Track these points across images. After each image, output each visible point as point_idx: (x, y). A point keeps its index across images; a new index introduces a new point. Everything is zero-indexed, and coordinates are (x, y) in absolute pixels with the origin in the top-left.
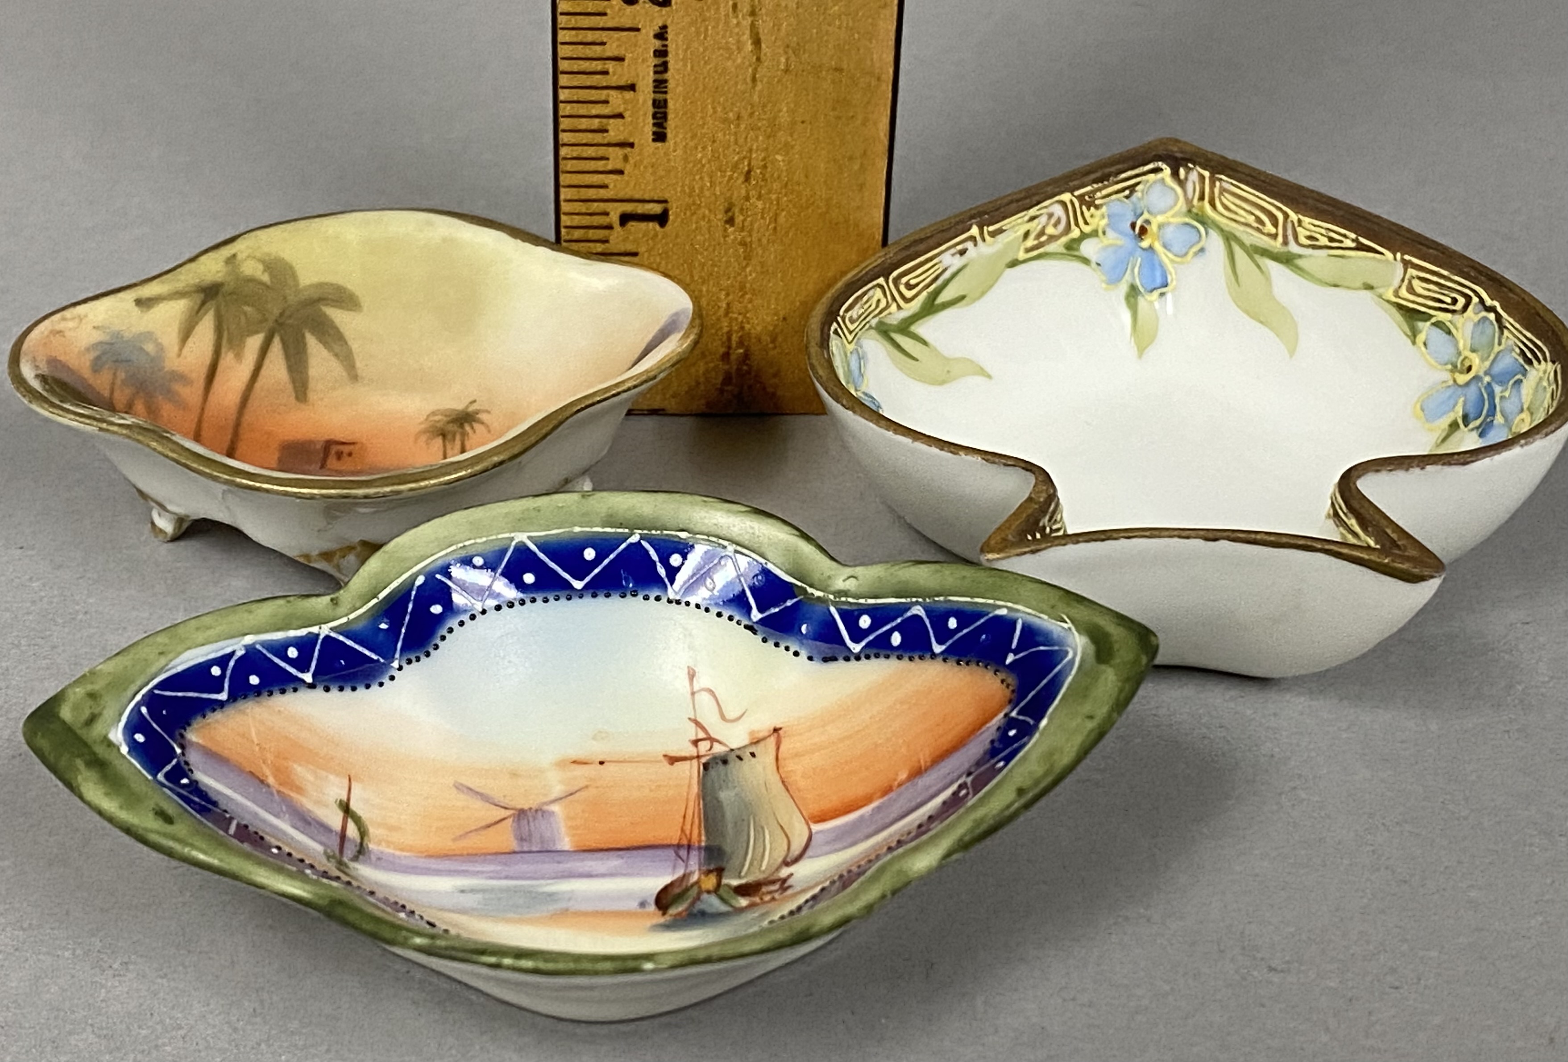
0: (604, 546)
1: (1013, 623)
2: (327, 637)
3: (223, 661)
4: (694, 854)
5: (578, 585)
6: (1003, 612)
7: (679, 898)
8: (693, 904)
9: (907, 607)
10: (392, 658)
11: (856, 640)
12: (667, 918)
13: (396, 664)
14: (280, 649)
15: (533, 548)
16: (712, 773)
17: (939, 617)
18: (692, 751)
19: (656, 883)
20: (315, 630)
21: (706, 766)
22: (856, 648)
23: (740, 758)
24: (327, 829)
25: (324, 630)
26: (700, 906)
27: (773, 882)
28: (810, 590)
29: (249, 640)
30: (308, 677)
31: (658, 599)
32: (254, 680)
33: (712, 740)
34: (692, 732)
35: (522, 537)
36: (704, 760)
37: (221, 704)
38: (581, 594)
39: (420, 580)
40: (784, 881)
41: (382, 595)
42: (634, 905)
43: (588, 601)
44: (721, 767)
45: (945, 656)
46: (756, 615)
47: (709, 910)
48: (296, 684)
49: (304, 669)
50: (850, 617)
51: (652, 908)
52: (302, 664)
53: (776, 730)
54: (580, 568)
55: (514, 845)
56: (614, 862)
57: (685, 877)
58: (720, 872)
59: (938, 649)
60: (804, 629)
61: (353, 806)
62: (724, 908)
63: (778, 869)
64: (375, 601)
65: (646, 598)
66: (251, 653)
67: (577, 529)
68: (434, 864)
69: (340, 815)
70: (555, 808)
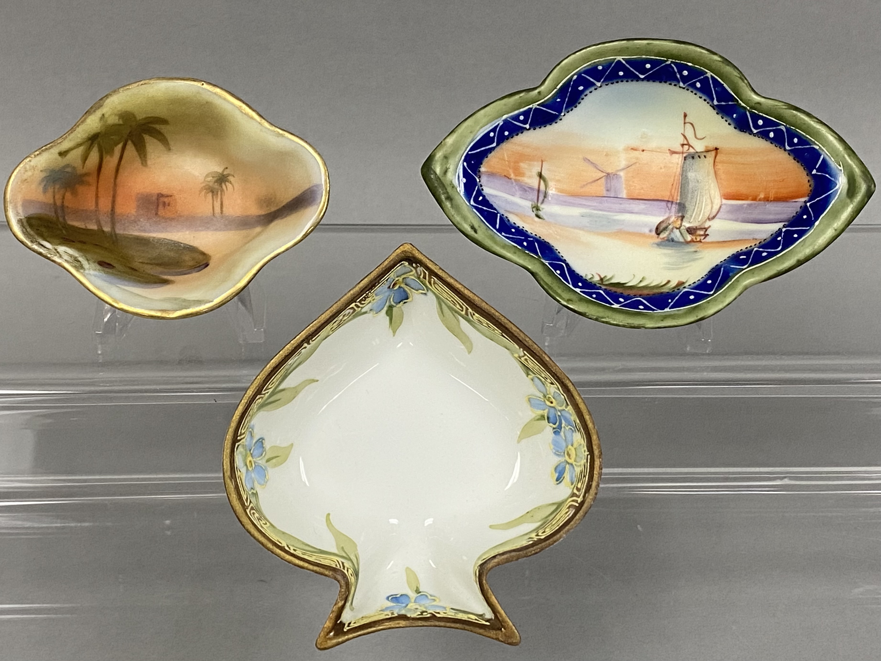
0: (654, 63)
1: (820, 155)
2: (536, 108)
3: (494, 130)
4: (674, 206)
5: (642, 77)
6: (817, 147)
7: (665, 229)
8: (670, 234)
9: (779, 125)
10: (561, 112)
11: (756, 129)
12: (658, 240)
13: (563, 114)
14: (516, 118)
15: (624, 62)
16: (687, 162)
17: (792, 135)
18: (679, 149)
20: (531, 106)
21: (685, 158)
22: (755, 131)
23: (699, 157)
24: (532, 189)
25: (535, 106)
26: (672, 236)
27: (701, 229)
28: (740, 102)
29: (505, 117)
30: (527, 126)
31: (675, 85)
32: (506, 133)
33: (690, 146)
34: (682, 140)
35: (620, 58)
36: (685, 155)
37: (493, 148)
38: (643, 80)
39: (575, 77)
40: (706, 229)
41: (558, 87)
42: (646, 231)
43: (645, 83)
44: (691, 159)
45: (790, 152)
46: (715, 102)
47: (675, 239)
48: (522, 130)
49: (525, 123)
50: (755, 118)
51: (654, 233)
52: (525, 122)
53: (716, 149)
54: (644, 71)
55: (605, 193)
56: (641, 206)
57: (668, 218)
58: (683, 217)
59: (788, 148)
60: (735, 115)
61: (543, 173)
62: (681, 240)
63: (705, 221)
64: (556, 90)
65: (670, 84)
66: (506, 121)
67: (644, 57)
68: (571, 199)
69: (538, 178)
70: (622, 174)
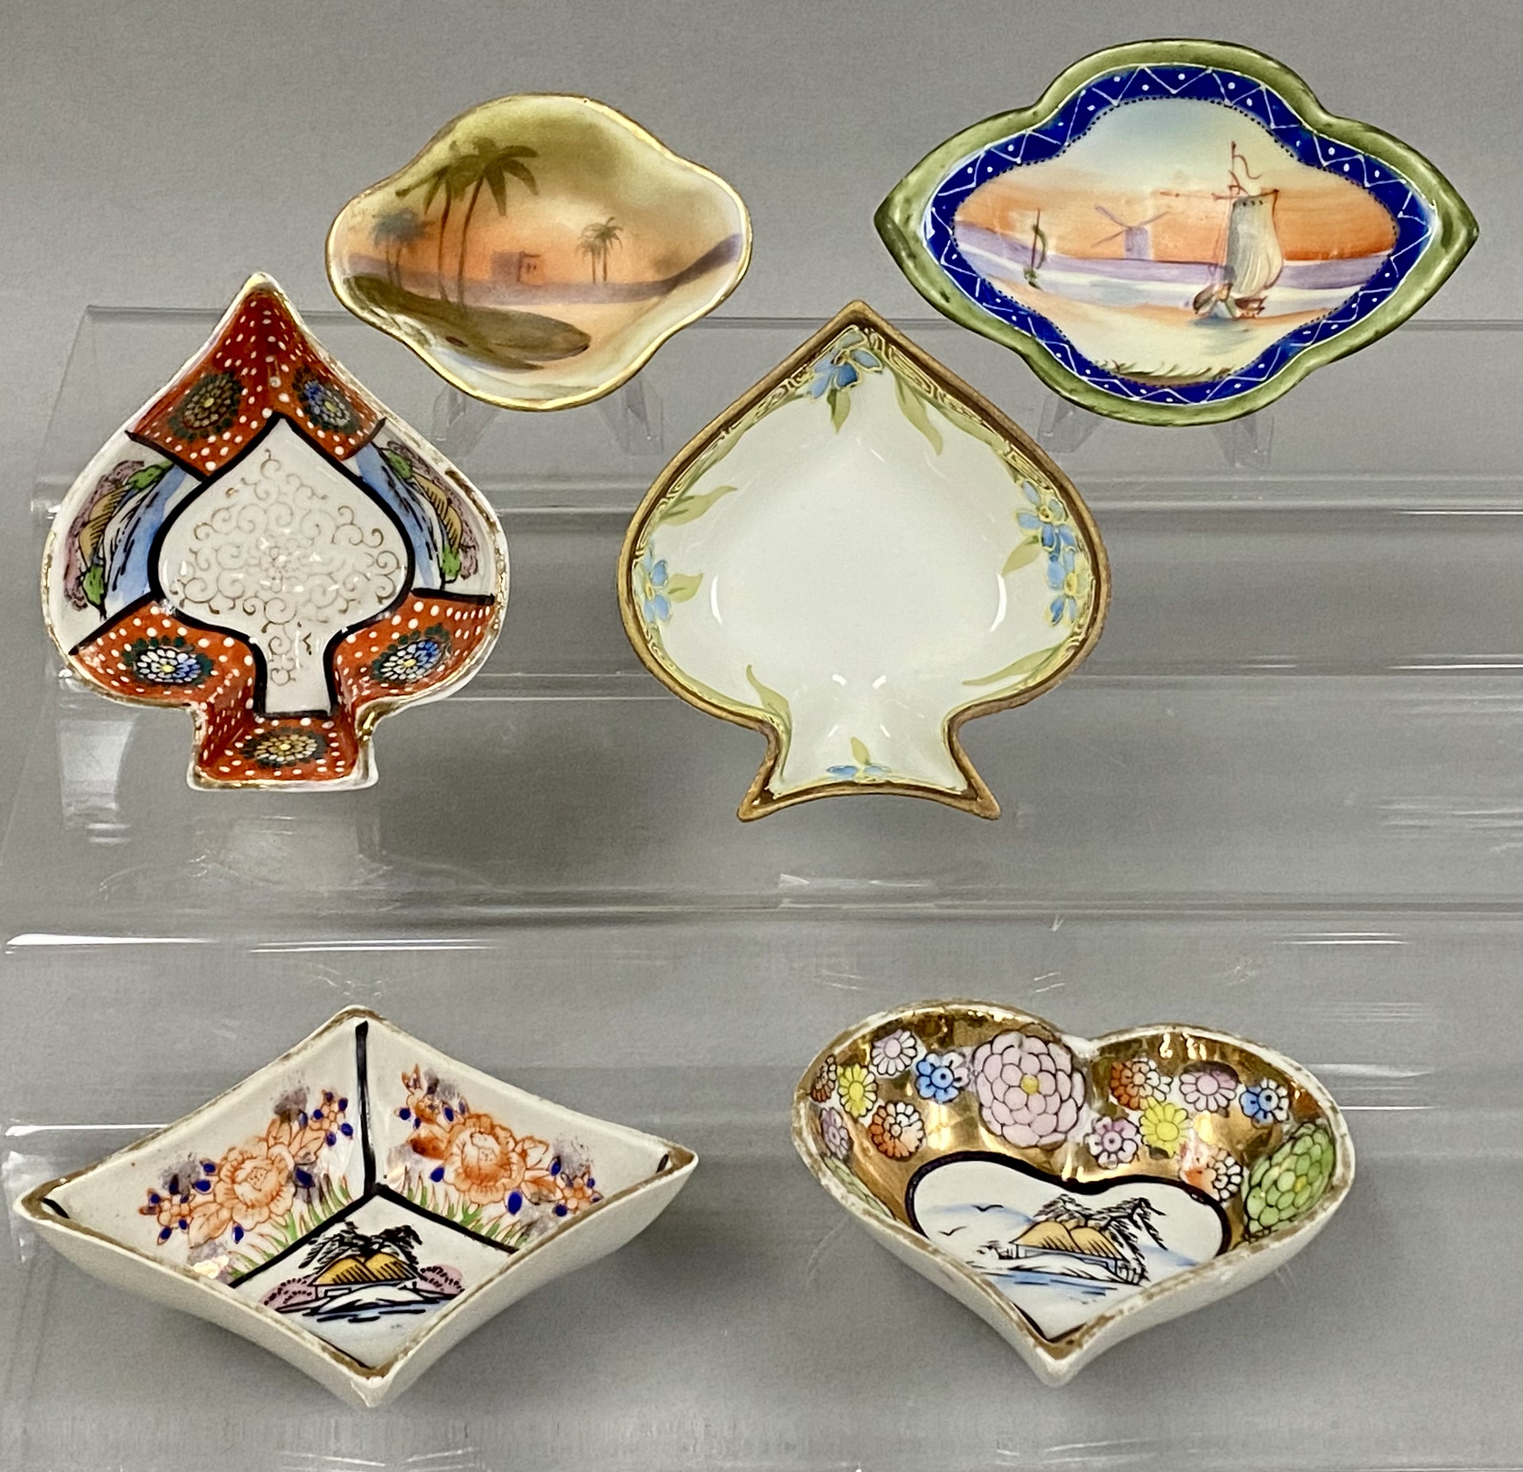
0: (1190, 73)
1: (1407, 192)
2: (1030, 136)
3: (972, 164)
4: (1218, 270)
5: (1174, 92)
6: (1403, 182)
7: (1207, 301)
8: (1212, 309)
9: (1356, 153)
10: (1063, 141)
11: (1326, 160)
12: (1196, 317)
13: (1066, 144)
14: (1004, 148)
15: (1149, 71)
16: (1238, 210)
17: (1372, 165)
18: (1227, 192)
19: (1195, 290)
20: (1023, 132)
21: (1234, 205)
22: (1325, 164)
23: (1253, 203)
24: (1024, 248)
25: (1029, 131)
26: (1216, 310)
27: (1254, 301)
28: (1305, 124)
29: (987, 147)
30: (1018, 160)
31: (1219, 103)
32: (990, 169)
33: (1240, 188)
34: (1229, 180)
35: (1143, 66)
36: (1233, 201)
37: (972, 190)
38: (1175, 96)
39: (1083, 93)
40: (1261, 301)
41: (1061, 106)
42: (1181, 305)
43: (1179, 101)
44: (1242, 206)
45: (1371, 190)
46: (1273, 126)
47: (1220, 315)
48: (1011, 165)
49: (1016, 157)
50: (1325, 144)
51: (1191, 307)
52: (1015, 154)
53: (1276, 191)
54: (1176, 84)
55: (1125, 254)
56: (1175, 271)
57: (1212, 287)
58: (1230, 286)
59: (1367, 185)
60: (1298, 143)
61: (1041, 227)
62: (1228, 316)
63: (1259, 292)
64: (1056, 111)
65: (1213, 102)
66: (989, 152)
67: (1176, 64)
68: (1079, 263)
69: (1033, 234)
70: (1148, 227)
